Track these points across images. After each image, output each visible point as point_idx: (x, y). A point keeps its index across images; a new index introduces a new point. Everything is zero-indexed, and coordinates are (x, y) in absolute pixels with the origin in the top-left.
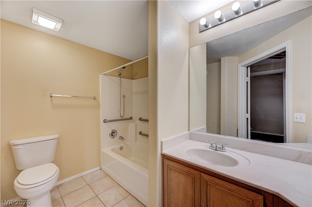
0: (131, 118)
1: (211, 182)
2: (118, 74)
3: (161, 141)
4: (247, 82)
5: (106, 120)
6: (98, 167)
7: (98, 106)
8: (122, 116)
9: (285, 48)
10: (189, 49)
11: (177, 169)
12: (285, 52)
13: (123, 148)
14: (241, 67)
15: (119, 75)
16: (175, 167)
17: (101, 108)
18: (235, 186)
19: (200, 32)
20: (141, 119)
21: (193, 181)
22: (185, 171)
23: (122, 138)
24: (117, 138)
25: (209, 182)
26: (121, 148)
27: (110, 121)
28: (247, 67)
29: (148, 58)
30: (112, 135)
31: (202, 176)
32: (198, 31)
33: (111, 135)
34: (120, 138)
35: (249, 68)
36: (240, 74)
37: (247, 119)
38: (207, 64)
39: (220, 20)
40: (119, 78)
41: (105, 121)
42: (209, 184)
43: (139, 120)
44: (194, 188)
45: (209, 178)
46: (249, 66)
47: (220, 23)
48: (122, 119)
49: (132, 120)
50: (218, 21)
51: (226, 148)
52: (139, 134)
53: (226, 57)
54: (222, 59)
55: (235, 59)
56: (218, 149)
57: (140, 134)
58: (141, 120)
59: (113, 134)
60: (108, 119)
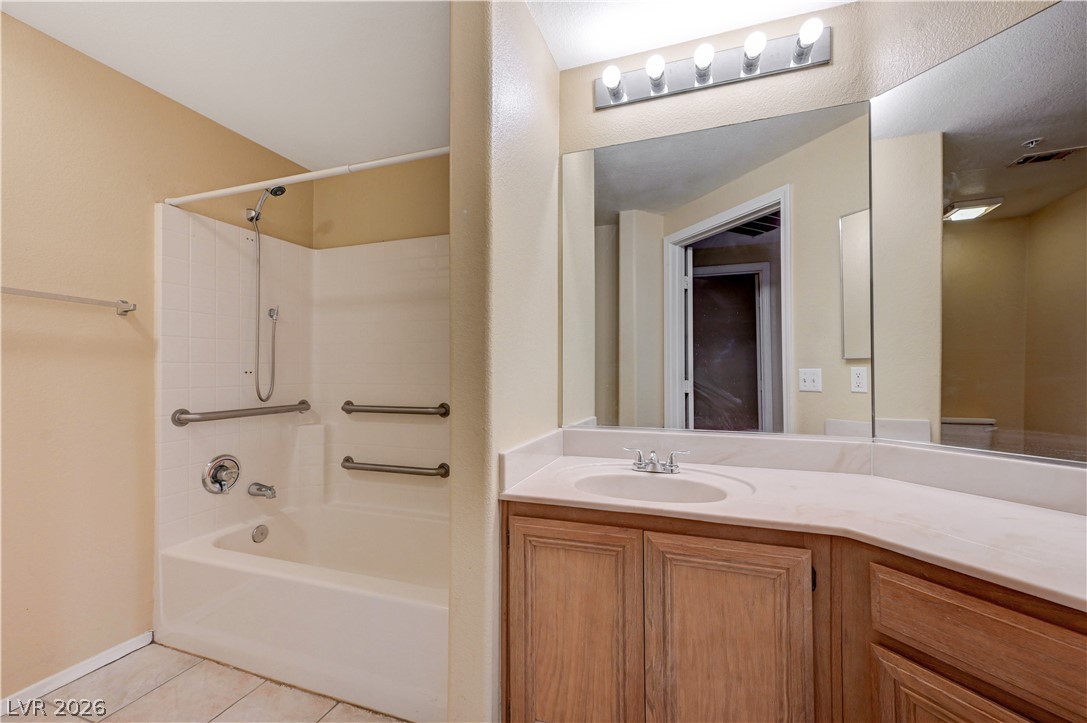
0: (304, 405)
1: (677, 552)
2: (244, 215)
3: (500, 455)
4: (686, 290)
5: (186, 412)
6: (141, 636)
7: (145, 349)
8: (264, 397)
9: (779, 203)
10: (561, 159)
11: (560, 542)
12: (777, 213)
13: (267, 532)
14: (670, 245)
15: (251, 219)
16: (557, 536)
17: (159, 356)
18: (743, 543)
19: (598, 109)
20: (349, 408)
21: (617, 566)
22: (590, 540)
23: (261, 489)
24: (237, 492)
25: (670, 553)
26: (260, 534)
27: (207, 417)
28: (686, 248)
29: (447, 156)
30: (216, 480)
31: (649, 539)
32: (590, 106)
33: (209, 481)
34: (254, 489)
35: (690, 252)
36: (668, 265)
37: (687, 395)
38: (596, 225)
39: (657, 84)
40: (252, 234)
41: (180, 419)
42: (671, 560)
43: (343, 409)
44: (620, 586)
45: (670, 542)
46: (690, 246)
47: (653, 94)
48: (265, 409)
49: (307, 414)
50: (650, 85)
51: (678, 464)
52: (344, 467)
53: (634, 211)
54: (624, 215)
55: (656, 219)
56: (659, 468)
57: (347, 464)
58: (349, 412)
59: (219, 475)
60: (195, 407)
